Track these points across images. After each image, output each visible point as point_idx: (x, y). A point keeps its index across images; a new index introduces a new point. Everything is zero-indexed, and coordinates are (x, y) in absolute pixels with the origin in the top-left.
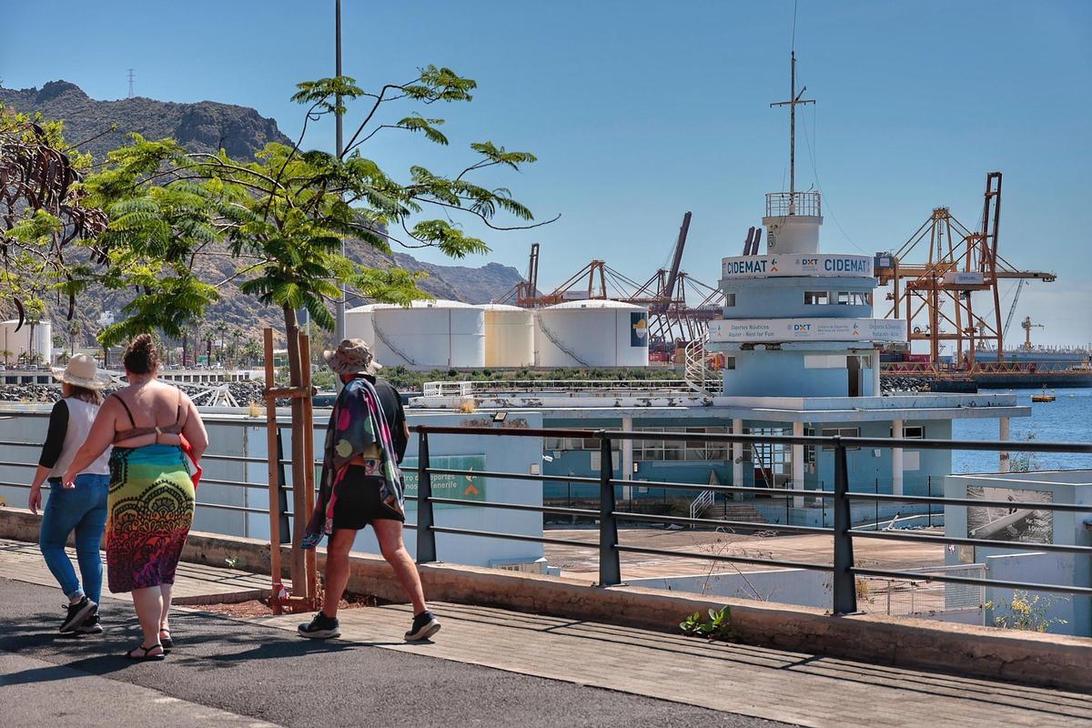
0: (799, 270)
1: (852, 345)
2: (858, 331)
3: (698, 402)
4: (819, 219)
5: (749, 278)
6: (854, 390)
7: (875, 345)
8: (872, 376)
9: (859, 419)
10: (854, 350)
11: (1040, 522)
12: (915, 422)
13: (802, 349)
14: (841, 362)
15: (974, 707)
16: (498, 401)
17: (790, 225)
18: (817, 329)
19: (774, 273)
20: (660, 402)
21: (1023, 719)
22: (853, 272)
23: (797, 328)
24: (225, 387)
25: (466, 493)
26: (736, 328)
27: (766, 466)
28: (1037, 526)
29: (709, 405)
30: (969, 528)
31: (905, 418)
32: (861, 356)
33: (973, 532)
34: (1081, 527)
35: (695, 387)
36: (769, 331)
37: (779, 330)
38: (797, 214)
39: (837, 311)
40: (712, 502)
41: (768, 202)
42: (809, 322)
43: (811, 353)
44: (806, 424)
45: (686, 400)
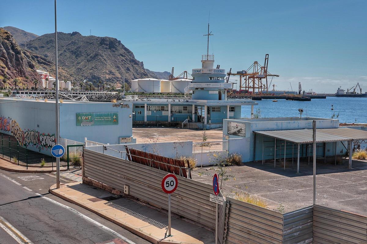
0: (208, 72)
1: (219, 89)
2: (222, 86)
3: (185, 101)
4: (213, 61)
5: (197, 74)
6: (220, 99)
7: (225, 89)
8: (224, 96)
9: (219, 105)
10: (220, 90)
11: (243, 131)
12: (233, 106)
13: (208, 90)
14: (217, 92)
16: (141, 100)
17: (207, 62)
18: (212, 85)
19: (203, 73)
20: (177, 101)
22: (220, 73)
23: (207, 85)
25: (114, 121)
26: (194, 85)
27: (200, 115)
28: (242, 132)
29: (187, 101)
31: (230, 105)
32: (222, 91)
33: (229, 133)
34: (252, 132)
35: (186, 97)
36: (202, 85)
37: (204, 85)
38: (209, 60)
39: (217, 81)
40: (187, 122)
41: (203, 57)
42: (210, 83)
43: (210, 90)
44: (207, 106)
45: (182, 100)
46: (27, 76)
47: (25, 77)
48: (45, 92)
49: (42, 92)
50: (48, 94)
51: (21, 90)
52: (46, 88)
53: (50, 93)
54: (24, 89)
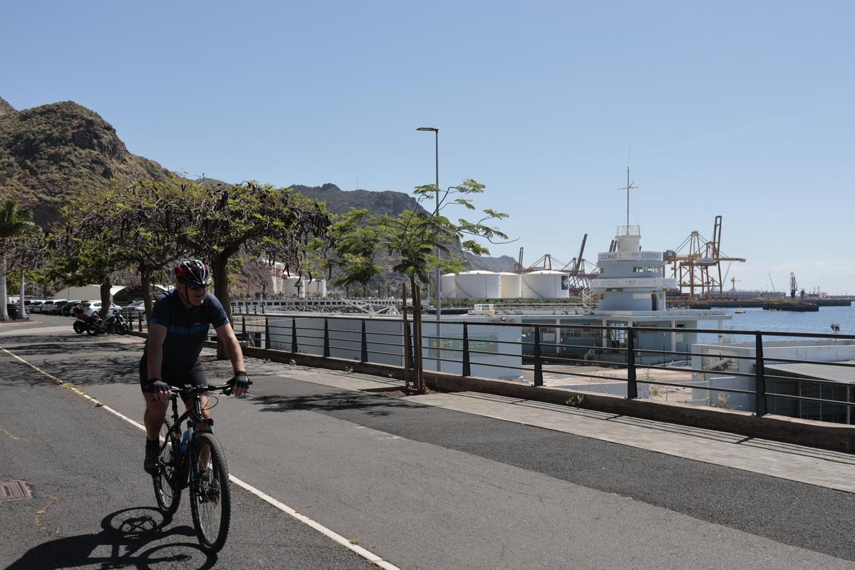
0: (629, 258)
1: (653, 289)
2: (657, 283)
3: (588, 313)
4: (640, 237)
5: (609, 261)
6: (655, 308)
7: (663, 289)
8: (662, 302)
9: (656, 320)
10: (655, 291)
11: (734, 364)
12: (682, 321)
13: (633, 290)
14: (649, 296)
15: (683, 437)
16: (504, 312)
17: (627, 239)
18: (638, 283)
19: (622, 259)
20: (572, 314)
21: (702, 442)
22: (654, 259)
23: (630, 282)
24: (394, 306)
26: (604, 282)
27: (617, 339)
28: (732, 365)
29: (592, 314)
30: (703, 366)
31: (677, 319)
32: (657, 294)
33: (705, 368)
34: (752, 366)
35: (587, 306)
36: (618, 283)
37: (622, 283)
38: (630, 235)
39: (647, 275)
40: (594, 354)
41: (618, 229)
42: (635, 279)
43: (636, 292)
44: (633, 322)
45: (583, 312)
46: (248, 272)
47: (243, 273)
48: (281, 301)
49: (275, 301)
50: (287, 306)
51: (237, 298)
52: (281, 295)
53: (291, 304)
54: (242, 296)
